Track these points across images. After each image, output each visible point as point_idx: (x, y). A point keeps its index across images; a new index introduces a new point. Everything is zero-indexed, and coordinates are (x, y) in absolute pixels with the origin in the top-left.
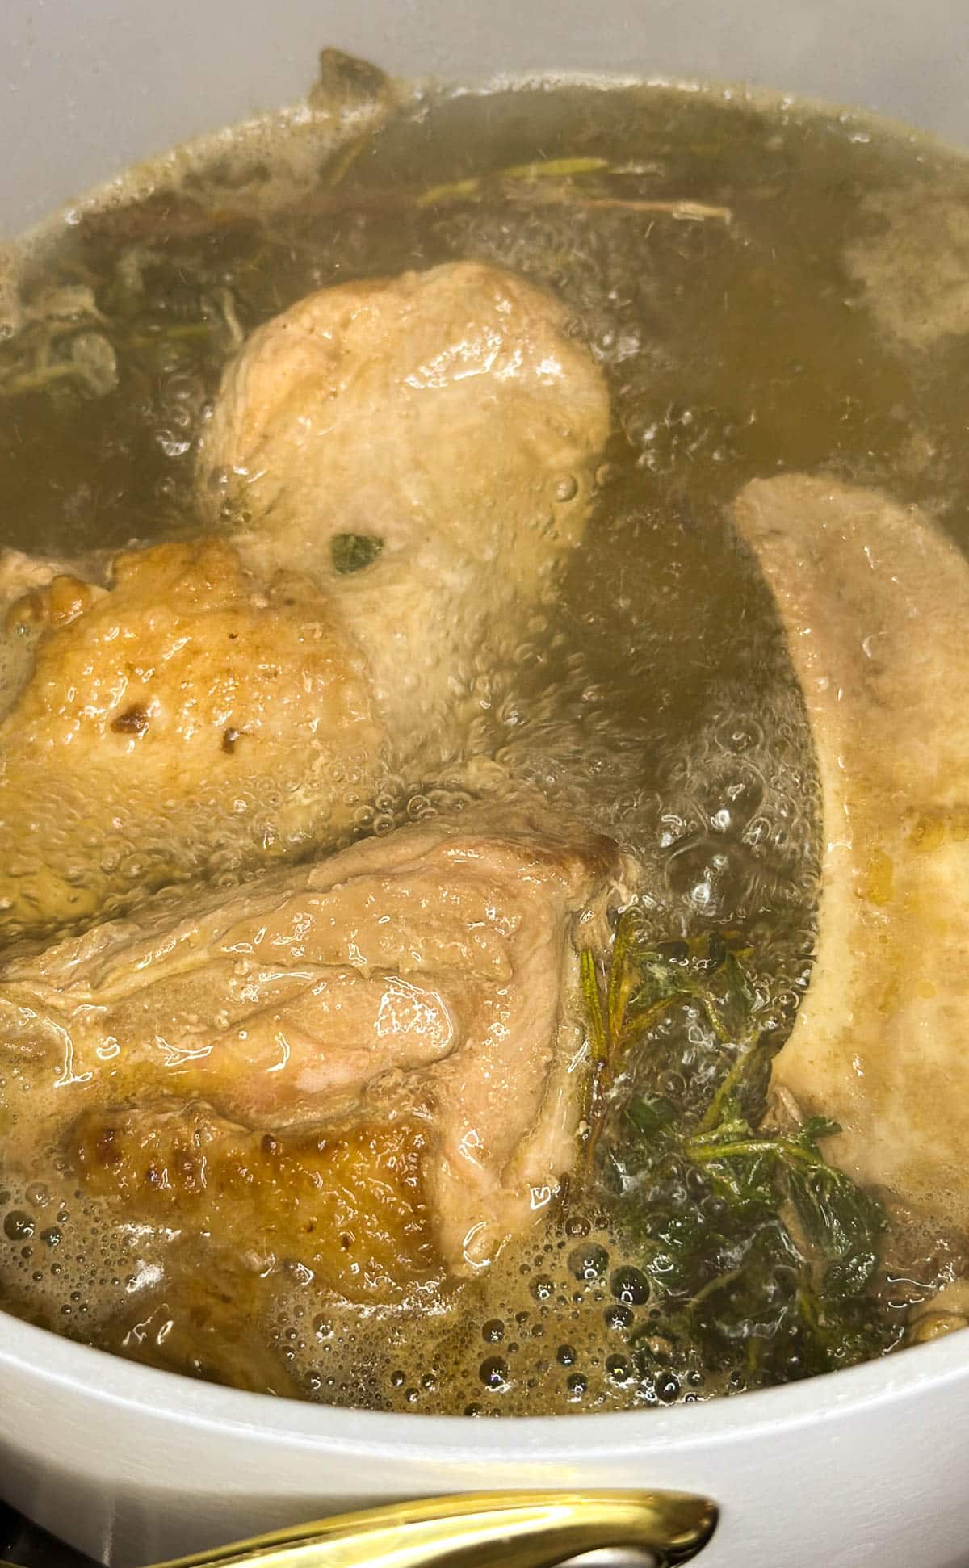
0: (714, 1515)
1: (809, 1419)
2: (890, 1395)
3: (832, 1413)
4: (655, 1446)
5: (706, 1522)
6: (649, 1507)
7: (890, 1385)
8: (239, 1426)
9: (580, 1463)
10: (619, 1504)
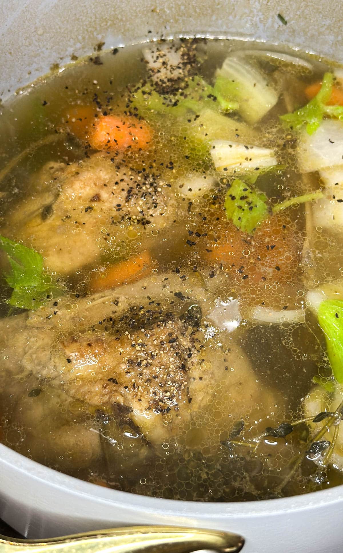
0: (243, 542)
1: (281, 512)
2: (310, 506)
3: (289, 511)
4: (226, 516)
5: (240, 544)
6: (221, 537)
7: (310, 503)
8: (82, 493)
9: (199, 519)
10: (211, 535)
